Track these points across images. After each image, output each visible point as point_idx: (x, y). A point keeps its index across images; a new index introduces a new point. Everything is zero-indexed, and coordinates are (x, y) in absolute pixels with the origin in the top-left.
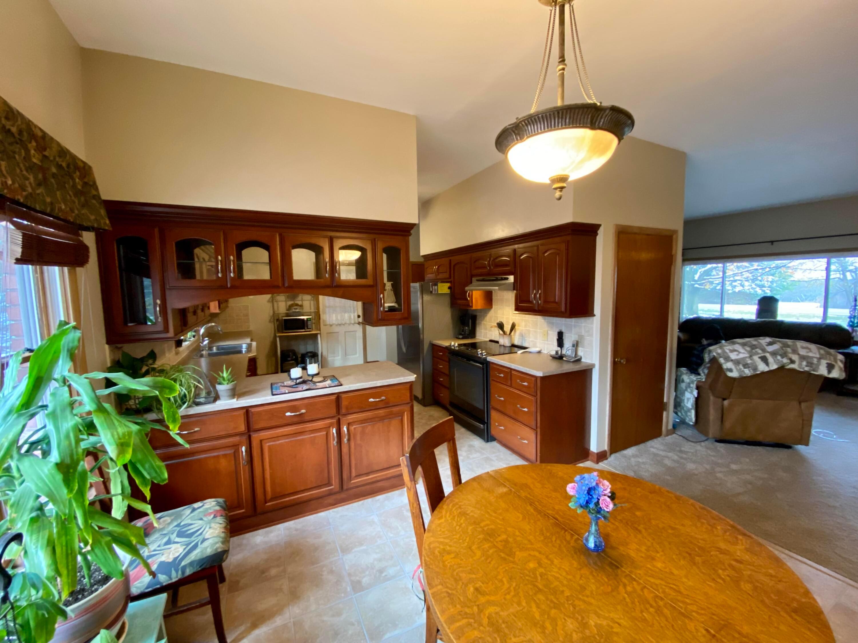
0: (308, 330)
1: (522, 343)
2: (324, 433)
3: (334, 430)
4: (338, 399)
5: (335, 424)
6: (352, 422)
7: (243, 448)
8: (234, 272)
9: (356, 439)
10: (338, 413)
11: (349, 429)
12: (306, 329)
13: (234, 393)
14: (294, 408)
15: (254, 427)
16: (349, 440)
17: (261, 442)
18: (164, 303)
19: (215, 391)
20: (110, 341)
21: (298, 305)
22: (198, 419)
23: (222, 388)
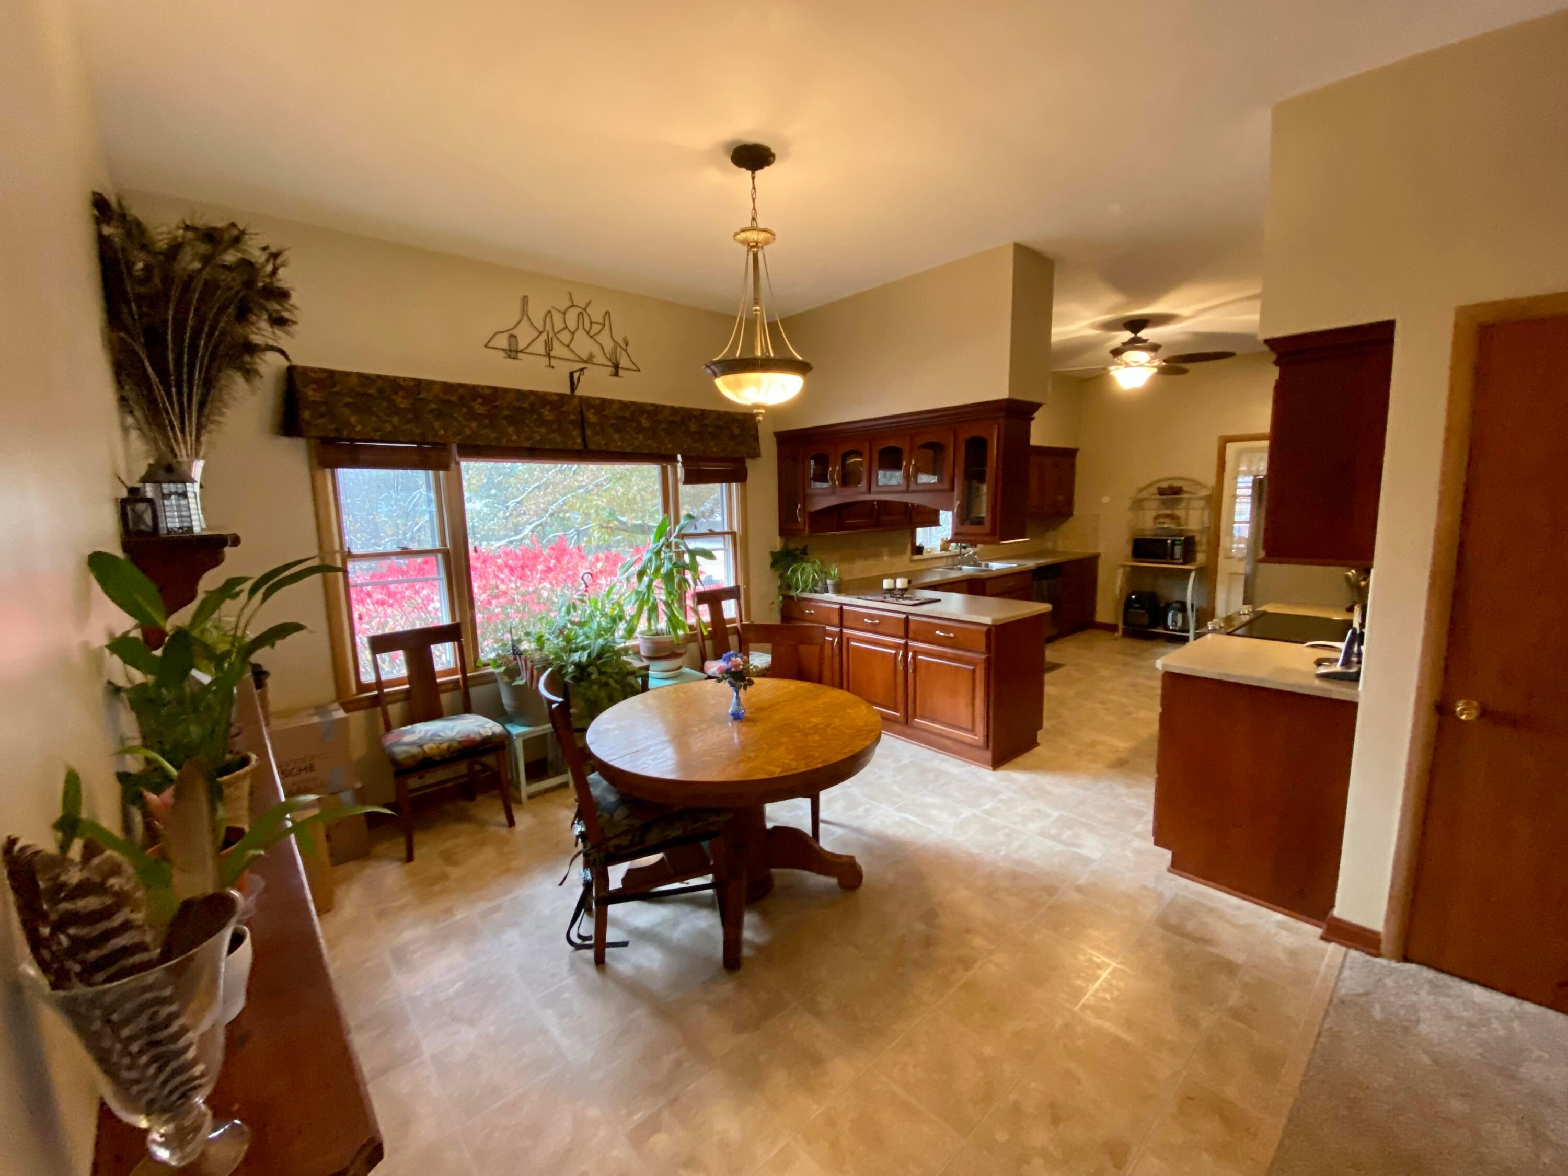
0: (1171, 561)
2: (893, 652)
3: (901, 653)
4: (907, 621)
5: (903, 647)
6: (919, 652)
7: (836, 640)
8: (838, 480)
9: (922, 672)
10: (906, 636)
11: (914, 658)
12: (1168, 560)
13: (839, 589)
14: (870, 616)
15: (845, 623)
16: (915, 670)
17: (848, 639)
18: (804, 507)
19: (826, 584)
20: (782, 533)
21: (1172, 517)
22: (813, 603)
23: (829, 582)
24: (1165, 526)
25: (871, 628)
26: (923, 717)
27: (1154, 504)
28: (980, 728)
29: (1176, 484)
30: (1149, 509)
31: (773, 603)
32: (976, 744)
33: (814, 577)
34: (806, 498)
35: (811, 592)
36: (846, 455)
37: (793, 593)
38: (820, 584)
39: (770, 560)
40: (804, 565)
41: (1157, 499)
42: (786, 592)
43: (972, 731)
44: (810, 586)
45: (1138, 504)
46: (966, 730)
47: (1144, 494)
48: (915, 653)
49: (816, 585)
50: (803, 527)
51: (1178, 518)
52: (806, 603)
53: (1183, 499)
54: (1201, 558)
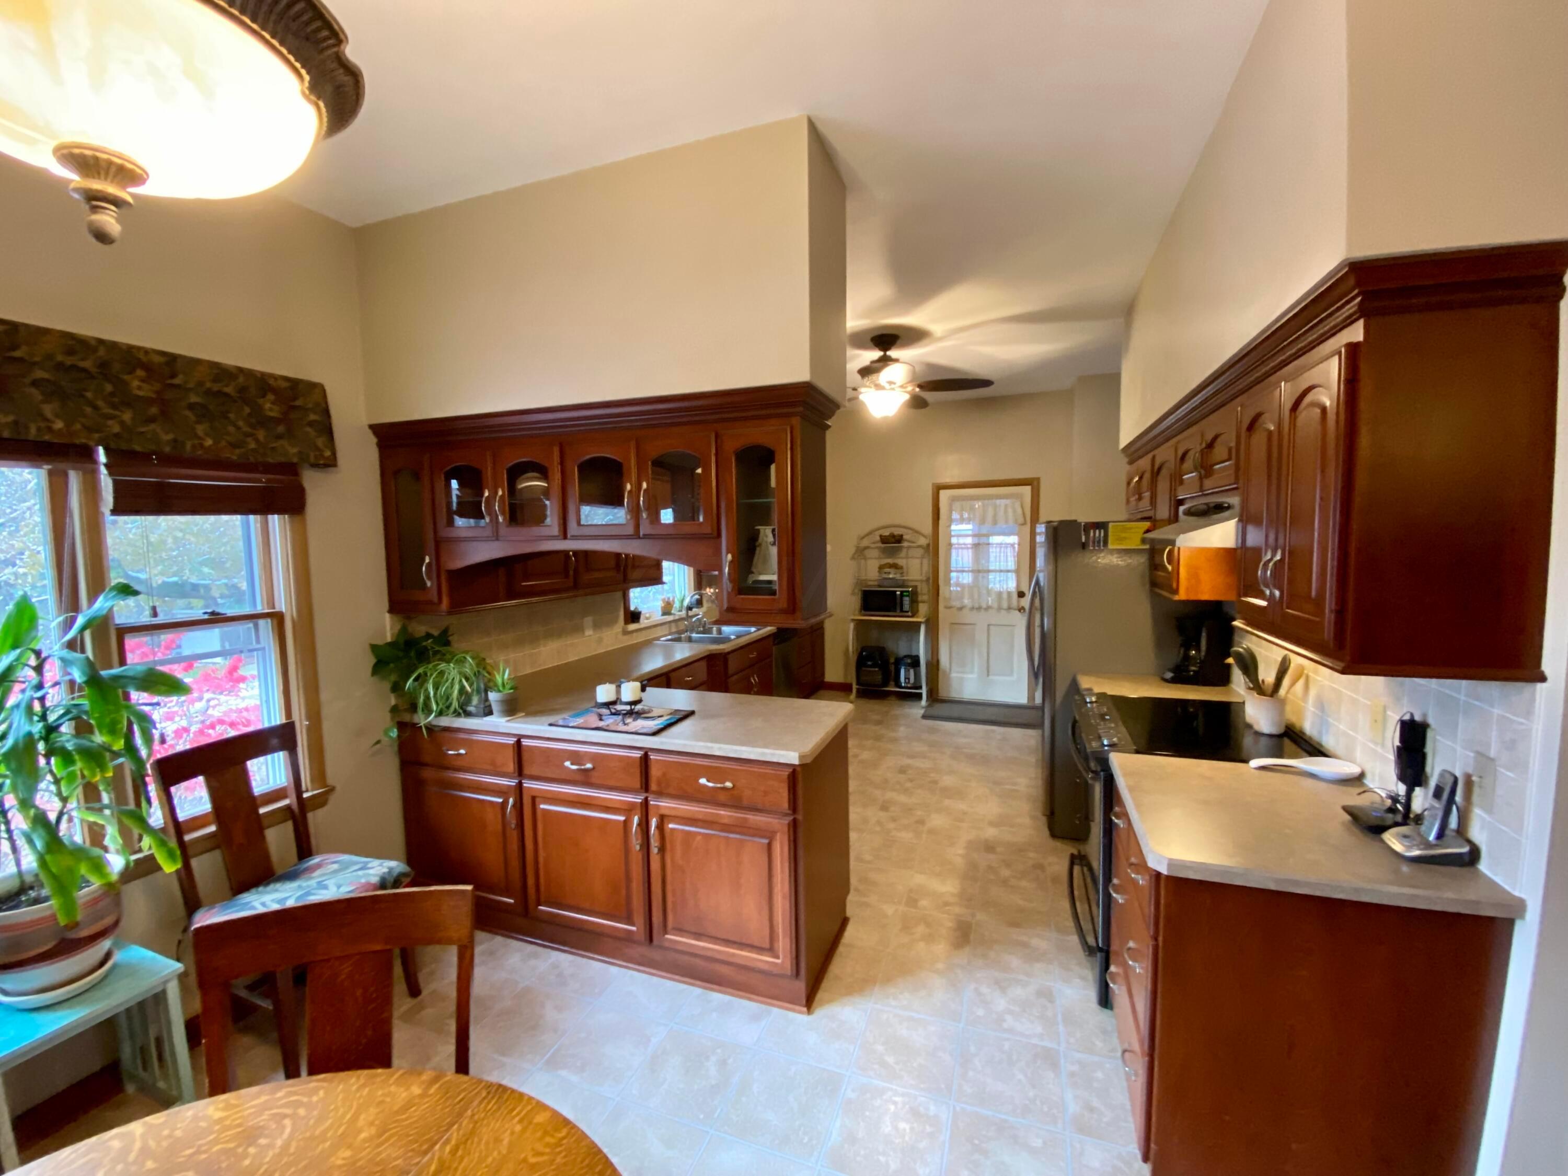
0: (901, 614)
1: (1320, 733)
2: (622, 818)
3: (636, 819)
4: (645, 759)
5: (638, 811)
6: (668, 816)
7: (511, 801)
8: (503, 513)
9: (676, 854)
10: (646, 787)
11: (661, 827)
12: (898, 613)
13: (512, 708)
14: (576, 757)
15: (526, 771)
16: (662, 849)
17: (534, 799)
18: (438, 557)
19: (487, 699)
20: (394, 608)
21: (895, 566)
22: (462, 736)
23: (493, 696)
24: (891, 576)
25: (578, 777)
26: (680, 931)
27: (875, 553)
28: (784, 943)
29: (897, 532)
30: (871, 558)
31: (378, 742)
32: (775, 971)
33: (462, 689)
34: (441, 545)
35: (459, 715)
36: (516, 473)
37: (422, 720)
38: (475, 700)
39: (372, 660)
40: (443, 666)
41: (877, 548)
42: (406, 717)
43: (771, 950)
44: (455, 704)
45: (860, 553)
46: (759, 949)
47: (865, 543)
48: (662, 819)
49: (468, 701)
50: (436, 600)
51: (901, 568)
52: (447, 734)
53: (902, 547)
54: (923, 609)
